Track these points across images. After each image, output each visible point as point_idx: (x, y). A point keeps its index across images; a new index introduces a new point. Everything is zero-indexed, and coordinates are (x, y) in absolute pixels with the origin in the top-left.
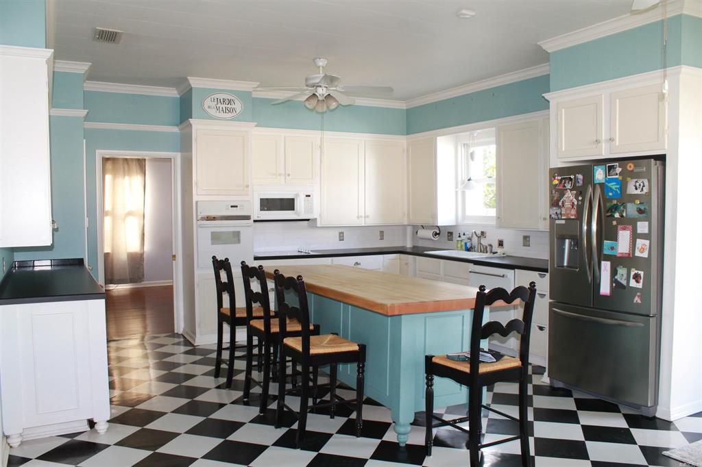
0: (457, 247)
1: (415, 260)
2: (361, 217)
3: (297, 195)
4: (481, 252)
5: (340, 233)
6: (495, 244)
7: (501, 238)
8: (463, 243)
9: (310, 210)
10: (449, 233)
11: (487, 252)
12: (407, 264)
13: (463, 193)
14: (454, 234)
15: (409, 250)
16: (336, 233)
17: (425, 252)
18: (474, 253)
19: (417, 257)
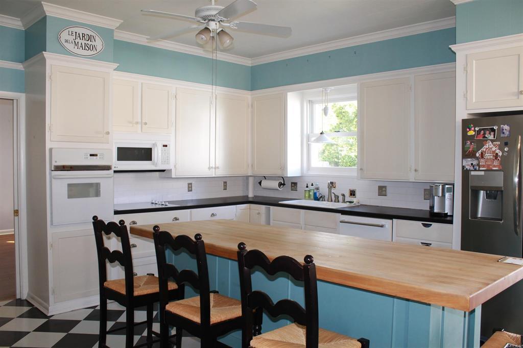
0: (305, 197)
1: (269, 210)
2: (212, 167)
3: (155, 145)
4: (332, 201)
5: (189, 184)
6: (347, 194)
7: (352, 188)
8: (312, 193)
9: (167, 161)
10: (292, 183)
11: (338, 202)
12: (259, 214)
13: (309, 146)
14: (298, 185)
15: (251, 200)
16: (185, 185)
17: (280, 202)
18: (324, 202)
19: (272, 207)
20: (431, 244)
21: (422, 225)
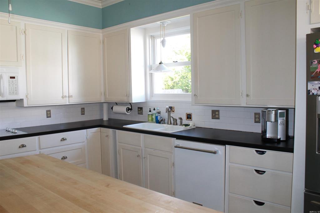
0: (148, 120)
1: (115, 133)
2: (66, 97)
4: (171, 124)
5: (47, 111)
6: (184, 118)
7: (189, 112)
8: (154, 117)
10: (138, 108)
11: (177, 124)
12: (107, 136)
13: (151, 75)
14: (144, 110)
16: (44, 112)
17: (124, 126)
18: (164, 125)
19: (117, 131)
20: (265, 172)
21: (255, 152)
